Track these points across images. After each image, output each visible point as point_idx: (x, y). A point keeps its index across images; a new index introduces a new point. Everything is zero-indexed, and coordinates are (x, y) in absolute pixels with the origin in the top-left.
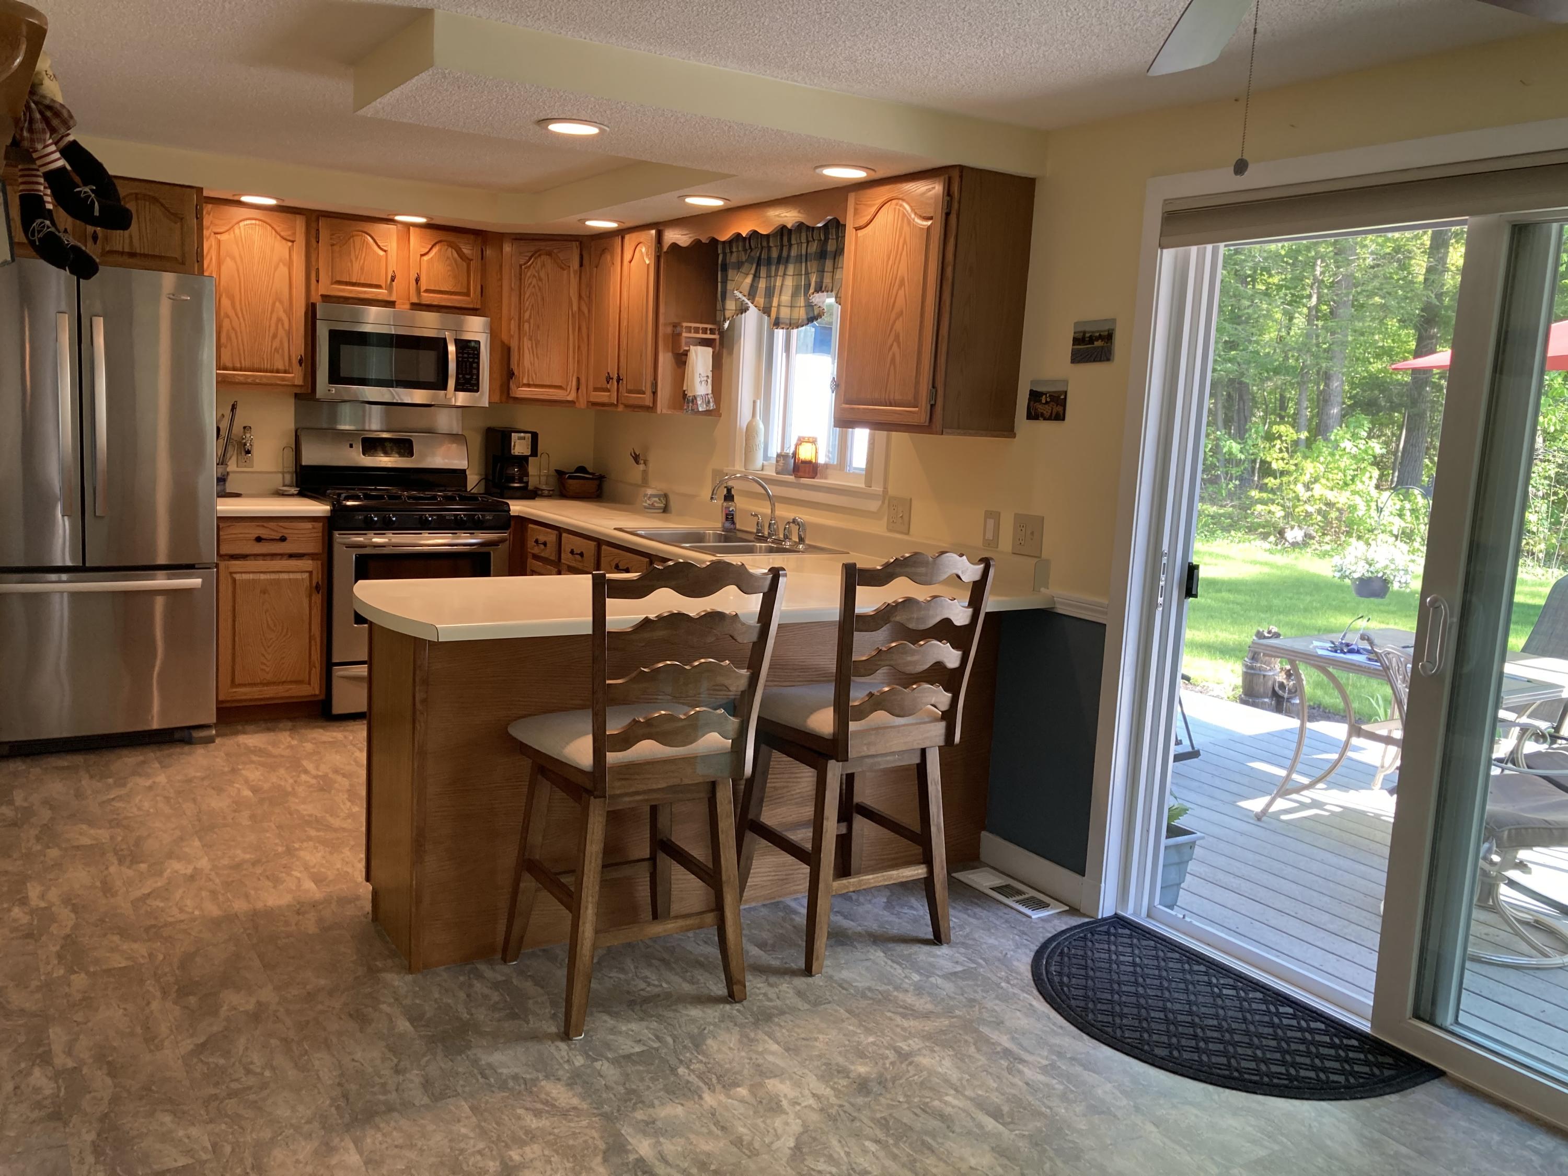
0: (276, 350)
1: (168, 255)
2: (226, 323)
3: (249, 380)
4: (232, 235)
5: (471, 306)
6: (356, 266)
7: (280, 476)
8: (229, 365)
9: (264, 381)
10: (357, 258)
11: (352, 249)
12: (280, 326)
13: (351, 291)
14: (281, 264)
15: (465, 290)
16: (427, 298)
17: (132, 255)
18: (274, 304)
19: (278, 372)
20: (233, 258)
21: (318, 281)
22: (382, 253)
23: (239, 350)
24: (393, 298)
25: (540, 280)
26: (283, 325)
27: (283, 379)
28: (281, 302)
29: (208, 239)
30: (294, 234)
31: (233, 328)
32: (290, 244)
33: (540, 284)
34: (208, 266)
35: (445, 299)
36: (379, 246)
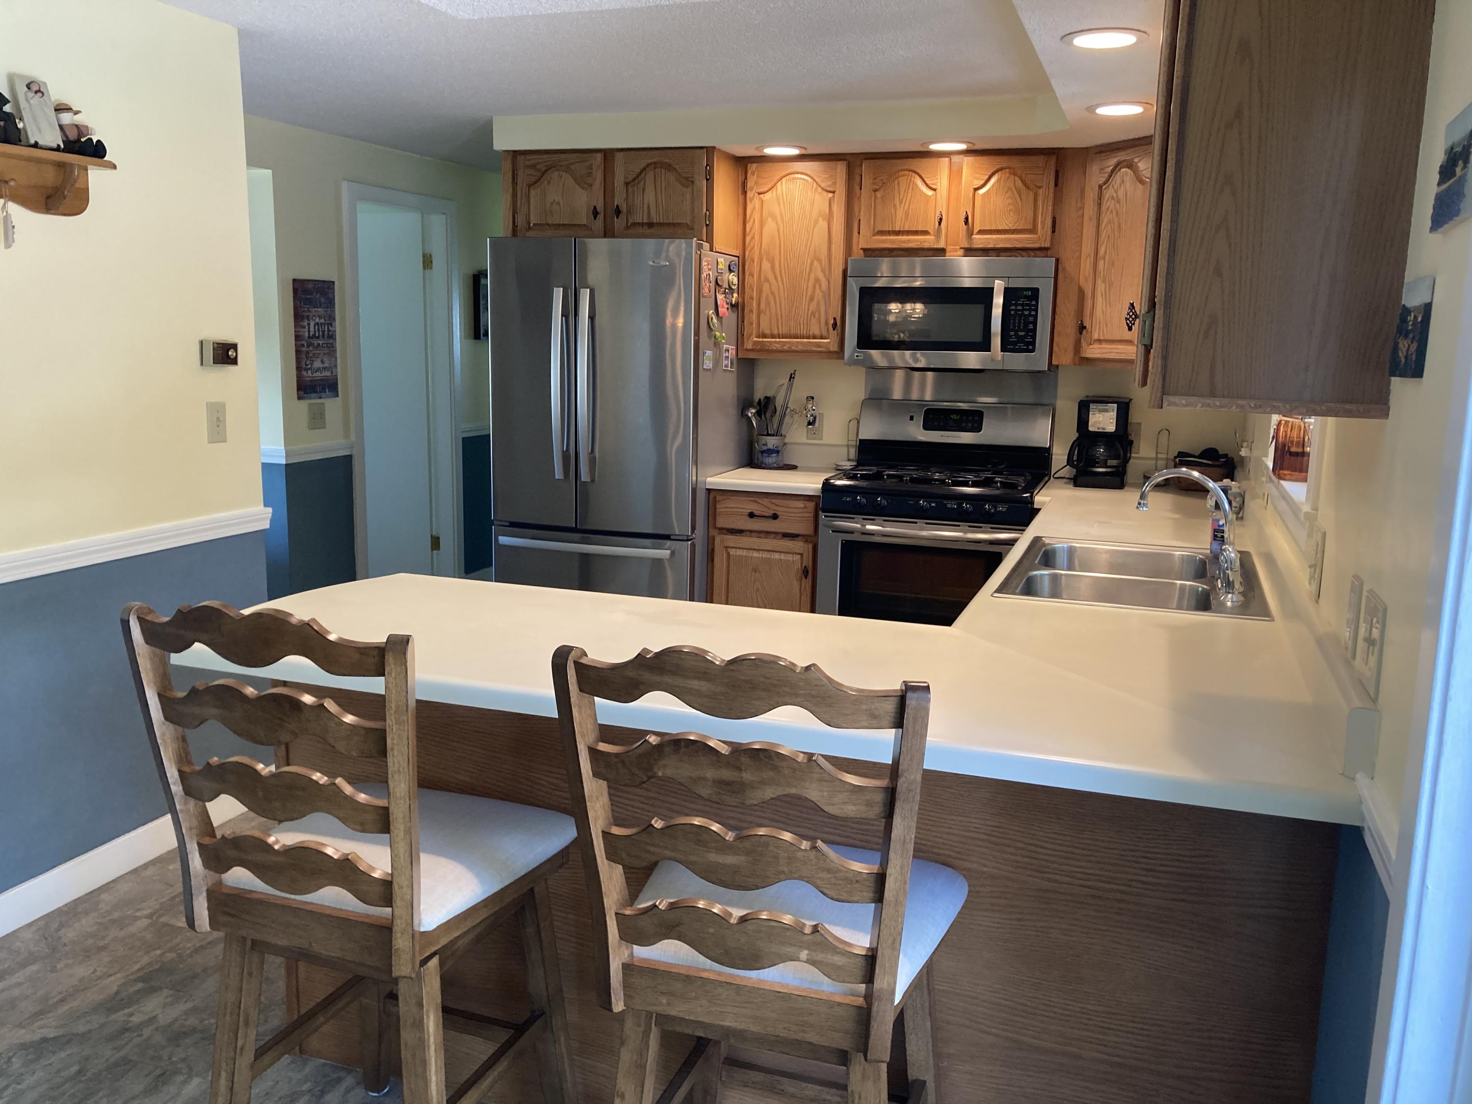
0: (813, 314)
1: (679, 221)
2: (766, 287)
3: (785, 348)
4: (774, 193)
5: (1037, 245)
6: (900, 213)
7: (846, 449)
8: (767, 332)
9: (800, 348)
10: (901, 202)
11: (896, 190)
12: (817, 286)
13: (893, 242)
14: (821, 219)
15: (1030, 227)
16: (980, 241)
17: (650, 225)
18: (812, 264)
19: (815, 338)
20: (774, 218)
21: (859, 233)
22: (930, 193)
23: (777, 315)
24: (941, 245)
25: (1119, 201)
26: (820, 285)
27: (818, 345)
28: (820, 261)
29: (751, 200)
30: (835, 183)
31: (773, 293)
32: (831, 195)
33: (1117, 205)
34: (751, 228)
35: (1002, 240)
36: (927, 185)
